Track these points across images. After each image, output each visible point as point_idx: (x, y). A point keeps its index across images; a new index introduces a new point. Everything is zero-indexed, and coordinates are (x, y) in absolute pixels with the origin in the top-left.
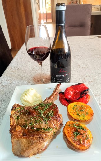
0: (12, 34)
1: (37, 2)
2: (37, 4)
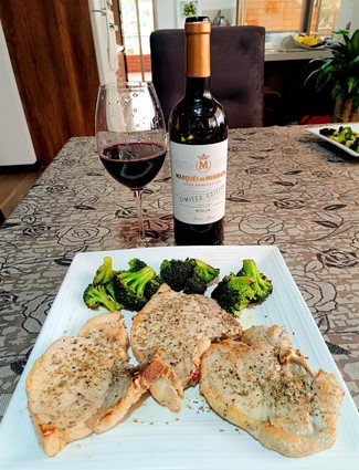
2: (112, 26)
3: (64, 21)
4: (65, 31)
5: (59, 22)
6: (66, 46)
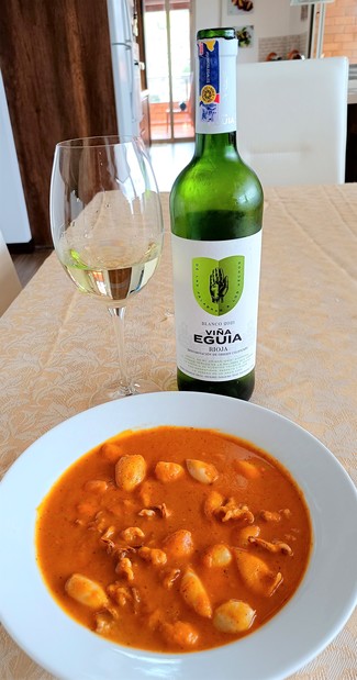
0: (34, 185)
1: (136, 57)
2: (137, 64)
3: (78, 58)
4: (78, 71)
5: (71, 59)
6: (78, 90)
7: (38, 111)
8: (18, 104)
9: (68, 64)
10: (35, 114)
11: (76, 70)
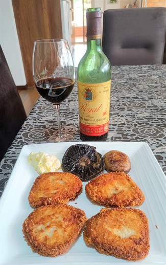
2: (71, 9)
3: (46, 7)
4: (46, 12)
5: (43, 7)
6: (46, 21)
7: (29, 29)
8: (21, 26)
9: (42, 9)
10: (28, 31)
11: (46, 11)
